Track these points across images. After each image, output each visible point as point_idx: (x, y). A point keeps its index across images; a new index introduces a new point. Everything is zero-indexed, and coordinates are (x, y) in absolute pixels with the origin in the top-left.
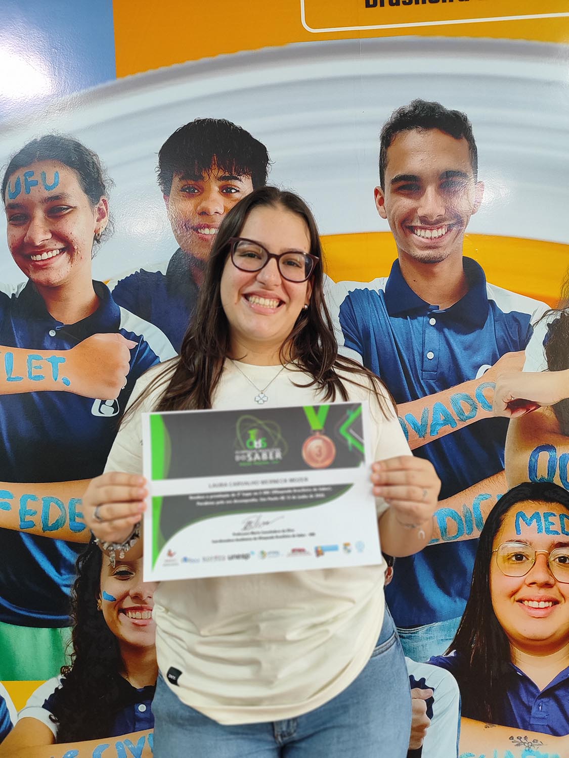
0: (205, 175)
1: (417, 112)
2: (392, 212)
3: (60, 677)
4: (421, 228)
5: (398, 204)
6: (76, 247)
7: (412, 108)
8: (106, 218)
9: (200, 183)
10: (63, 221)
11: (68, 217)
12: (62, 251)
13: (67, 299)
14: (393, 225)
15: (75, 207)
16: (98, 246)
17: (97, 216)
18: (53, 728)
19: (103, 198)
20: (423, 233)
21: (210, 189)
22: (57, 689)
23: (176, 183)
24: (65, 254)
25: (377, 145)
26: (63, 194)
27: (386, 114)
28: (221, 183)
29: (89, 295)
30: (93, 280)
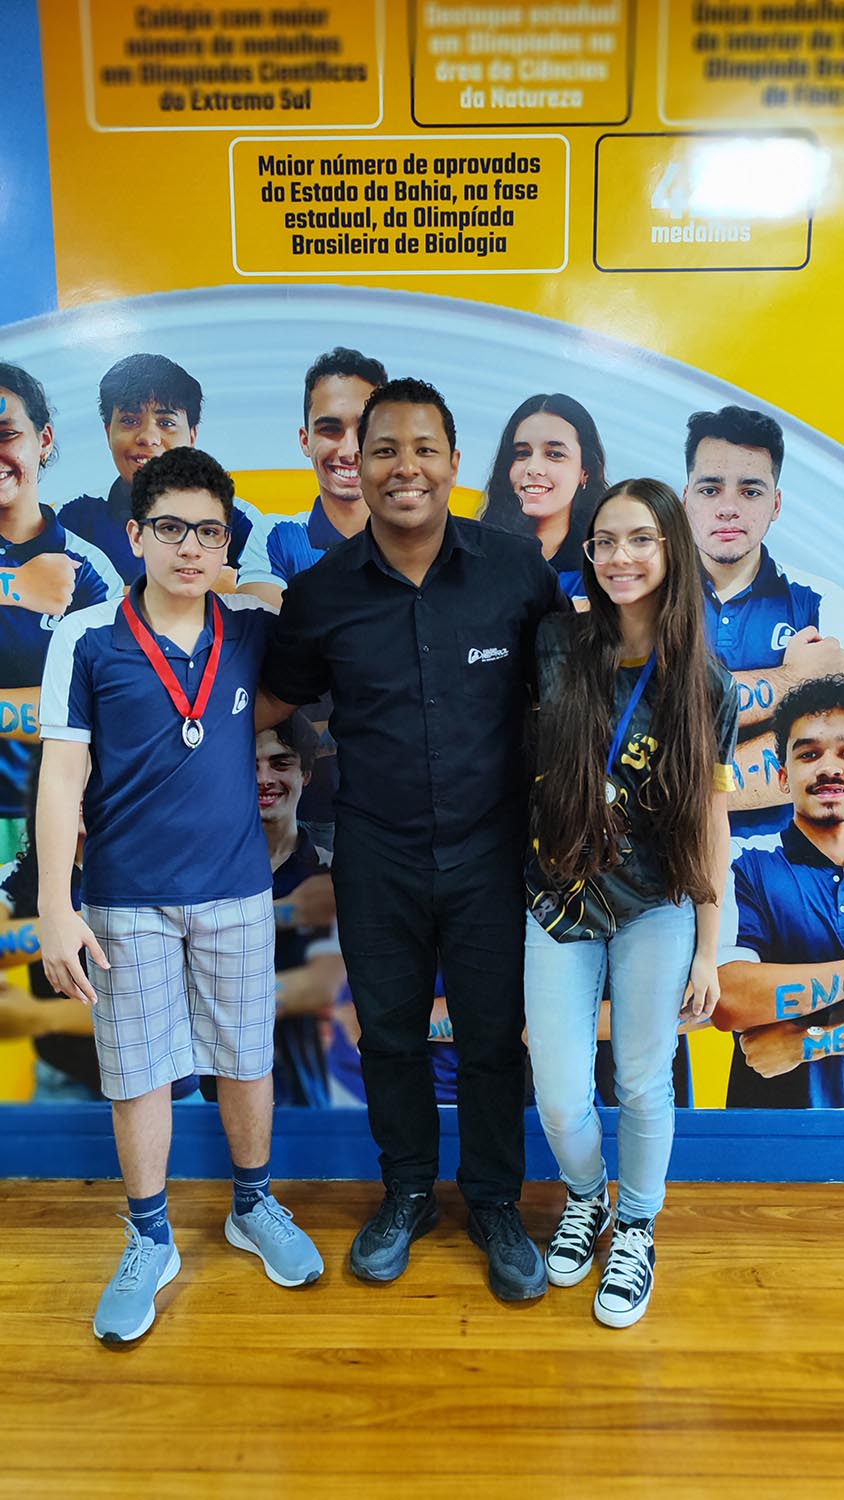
0: (143, 407)
1: (339, 358)
2: (315, 451)
3: (16, 862)
4: (341, 468)
5: (320, 444)
6: (23, 471)
7: (334, 354)
8: (50, 446)
9: (138, 415)
10: (10, 445)
11: (14, 442)
12: (10, 474)
13: (15, 520)
14: (316, 463)
15: (21, 433)
16: (43, 470)
17: (42, 442)
18: (10, 905)
19: (47, 425)
20: (342, 472)
21: (148, 421)
22: (13, 873)
23: (116, 414)
24: (13, 477)
25: (303, 387)
26: (10, 419)
27: (312, 359)
28: (158, 416)
29: (36, 517)
30: (40, 504)
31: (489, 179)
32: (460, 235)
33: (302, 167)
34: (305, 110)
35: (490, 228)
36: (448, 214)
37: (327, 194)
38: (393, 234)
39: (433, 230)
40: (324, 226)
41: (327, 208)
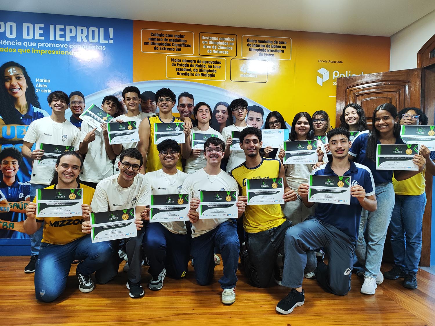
1: (185, 93)
31: (212, 65)
32: (207, 74)
33: (179, 61)
34: (180, 51)
35: (212, 73)
36: (205, 70)
37: (184, 65)
38: (195, 73)
39: (203, 73)
40: (183, 71)
41: (184, 68)
